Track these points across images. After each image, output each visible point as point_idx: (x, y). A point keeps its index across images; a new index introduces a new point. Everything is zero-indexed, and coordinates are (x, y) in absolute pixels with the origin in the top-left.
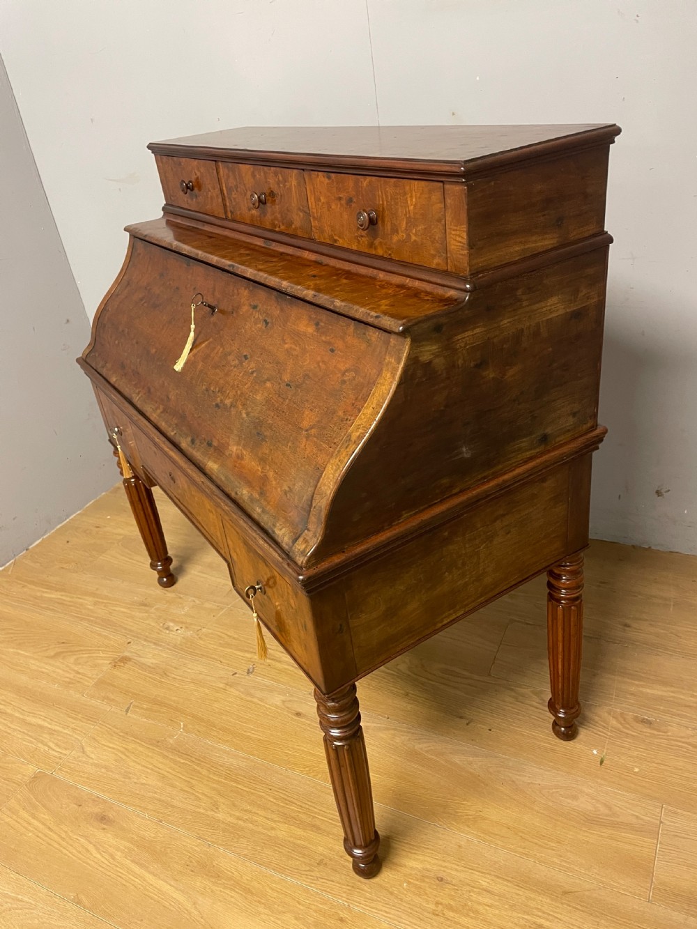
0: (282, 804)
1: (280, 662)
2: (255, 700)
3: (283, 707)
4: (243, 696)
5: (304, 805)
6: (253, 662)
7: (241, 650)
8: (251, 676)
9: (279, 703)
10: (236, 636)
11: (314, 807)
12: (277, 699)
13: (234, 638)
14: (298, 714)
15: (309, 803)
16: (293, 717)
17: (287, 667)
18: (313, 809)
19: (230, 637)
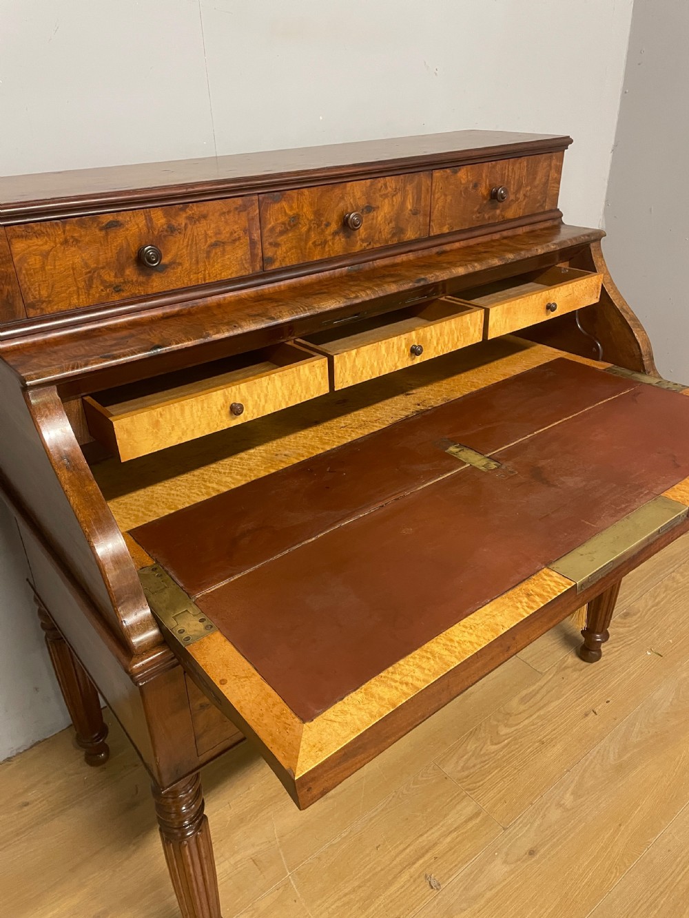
0: (656, 912)
1: (435, 844)
2: (489, 895)
3: (513, 866)
4: (476, 907)
5: (661, 889)
6: (419, 877)
7: (391, 883)
8: (443, 886)
9: (506, 868)
10: (357, 884)
11: (666, 880)
12: (499, 869)
13: (359, 887)
14: (532, 853)
15: (660, 883)
16: (533, 860)
17: (449, 839)
18: (667, 882)
19: (354, 890)
